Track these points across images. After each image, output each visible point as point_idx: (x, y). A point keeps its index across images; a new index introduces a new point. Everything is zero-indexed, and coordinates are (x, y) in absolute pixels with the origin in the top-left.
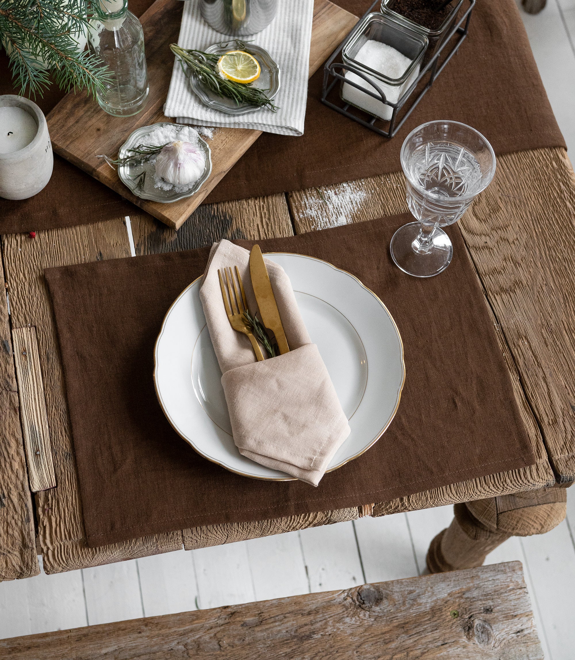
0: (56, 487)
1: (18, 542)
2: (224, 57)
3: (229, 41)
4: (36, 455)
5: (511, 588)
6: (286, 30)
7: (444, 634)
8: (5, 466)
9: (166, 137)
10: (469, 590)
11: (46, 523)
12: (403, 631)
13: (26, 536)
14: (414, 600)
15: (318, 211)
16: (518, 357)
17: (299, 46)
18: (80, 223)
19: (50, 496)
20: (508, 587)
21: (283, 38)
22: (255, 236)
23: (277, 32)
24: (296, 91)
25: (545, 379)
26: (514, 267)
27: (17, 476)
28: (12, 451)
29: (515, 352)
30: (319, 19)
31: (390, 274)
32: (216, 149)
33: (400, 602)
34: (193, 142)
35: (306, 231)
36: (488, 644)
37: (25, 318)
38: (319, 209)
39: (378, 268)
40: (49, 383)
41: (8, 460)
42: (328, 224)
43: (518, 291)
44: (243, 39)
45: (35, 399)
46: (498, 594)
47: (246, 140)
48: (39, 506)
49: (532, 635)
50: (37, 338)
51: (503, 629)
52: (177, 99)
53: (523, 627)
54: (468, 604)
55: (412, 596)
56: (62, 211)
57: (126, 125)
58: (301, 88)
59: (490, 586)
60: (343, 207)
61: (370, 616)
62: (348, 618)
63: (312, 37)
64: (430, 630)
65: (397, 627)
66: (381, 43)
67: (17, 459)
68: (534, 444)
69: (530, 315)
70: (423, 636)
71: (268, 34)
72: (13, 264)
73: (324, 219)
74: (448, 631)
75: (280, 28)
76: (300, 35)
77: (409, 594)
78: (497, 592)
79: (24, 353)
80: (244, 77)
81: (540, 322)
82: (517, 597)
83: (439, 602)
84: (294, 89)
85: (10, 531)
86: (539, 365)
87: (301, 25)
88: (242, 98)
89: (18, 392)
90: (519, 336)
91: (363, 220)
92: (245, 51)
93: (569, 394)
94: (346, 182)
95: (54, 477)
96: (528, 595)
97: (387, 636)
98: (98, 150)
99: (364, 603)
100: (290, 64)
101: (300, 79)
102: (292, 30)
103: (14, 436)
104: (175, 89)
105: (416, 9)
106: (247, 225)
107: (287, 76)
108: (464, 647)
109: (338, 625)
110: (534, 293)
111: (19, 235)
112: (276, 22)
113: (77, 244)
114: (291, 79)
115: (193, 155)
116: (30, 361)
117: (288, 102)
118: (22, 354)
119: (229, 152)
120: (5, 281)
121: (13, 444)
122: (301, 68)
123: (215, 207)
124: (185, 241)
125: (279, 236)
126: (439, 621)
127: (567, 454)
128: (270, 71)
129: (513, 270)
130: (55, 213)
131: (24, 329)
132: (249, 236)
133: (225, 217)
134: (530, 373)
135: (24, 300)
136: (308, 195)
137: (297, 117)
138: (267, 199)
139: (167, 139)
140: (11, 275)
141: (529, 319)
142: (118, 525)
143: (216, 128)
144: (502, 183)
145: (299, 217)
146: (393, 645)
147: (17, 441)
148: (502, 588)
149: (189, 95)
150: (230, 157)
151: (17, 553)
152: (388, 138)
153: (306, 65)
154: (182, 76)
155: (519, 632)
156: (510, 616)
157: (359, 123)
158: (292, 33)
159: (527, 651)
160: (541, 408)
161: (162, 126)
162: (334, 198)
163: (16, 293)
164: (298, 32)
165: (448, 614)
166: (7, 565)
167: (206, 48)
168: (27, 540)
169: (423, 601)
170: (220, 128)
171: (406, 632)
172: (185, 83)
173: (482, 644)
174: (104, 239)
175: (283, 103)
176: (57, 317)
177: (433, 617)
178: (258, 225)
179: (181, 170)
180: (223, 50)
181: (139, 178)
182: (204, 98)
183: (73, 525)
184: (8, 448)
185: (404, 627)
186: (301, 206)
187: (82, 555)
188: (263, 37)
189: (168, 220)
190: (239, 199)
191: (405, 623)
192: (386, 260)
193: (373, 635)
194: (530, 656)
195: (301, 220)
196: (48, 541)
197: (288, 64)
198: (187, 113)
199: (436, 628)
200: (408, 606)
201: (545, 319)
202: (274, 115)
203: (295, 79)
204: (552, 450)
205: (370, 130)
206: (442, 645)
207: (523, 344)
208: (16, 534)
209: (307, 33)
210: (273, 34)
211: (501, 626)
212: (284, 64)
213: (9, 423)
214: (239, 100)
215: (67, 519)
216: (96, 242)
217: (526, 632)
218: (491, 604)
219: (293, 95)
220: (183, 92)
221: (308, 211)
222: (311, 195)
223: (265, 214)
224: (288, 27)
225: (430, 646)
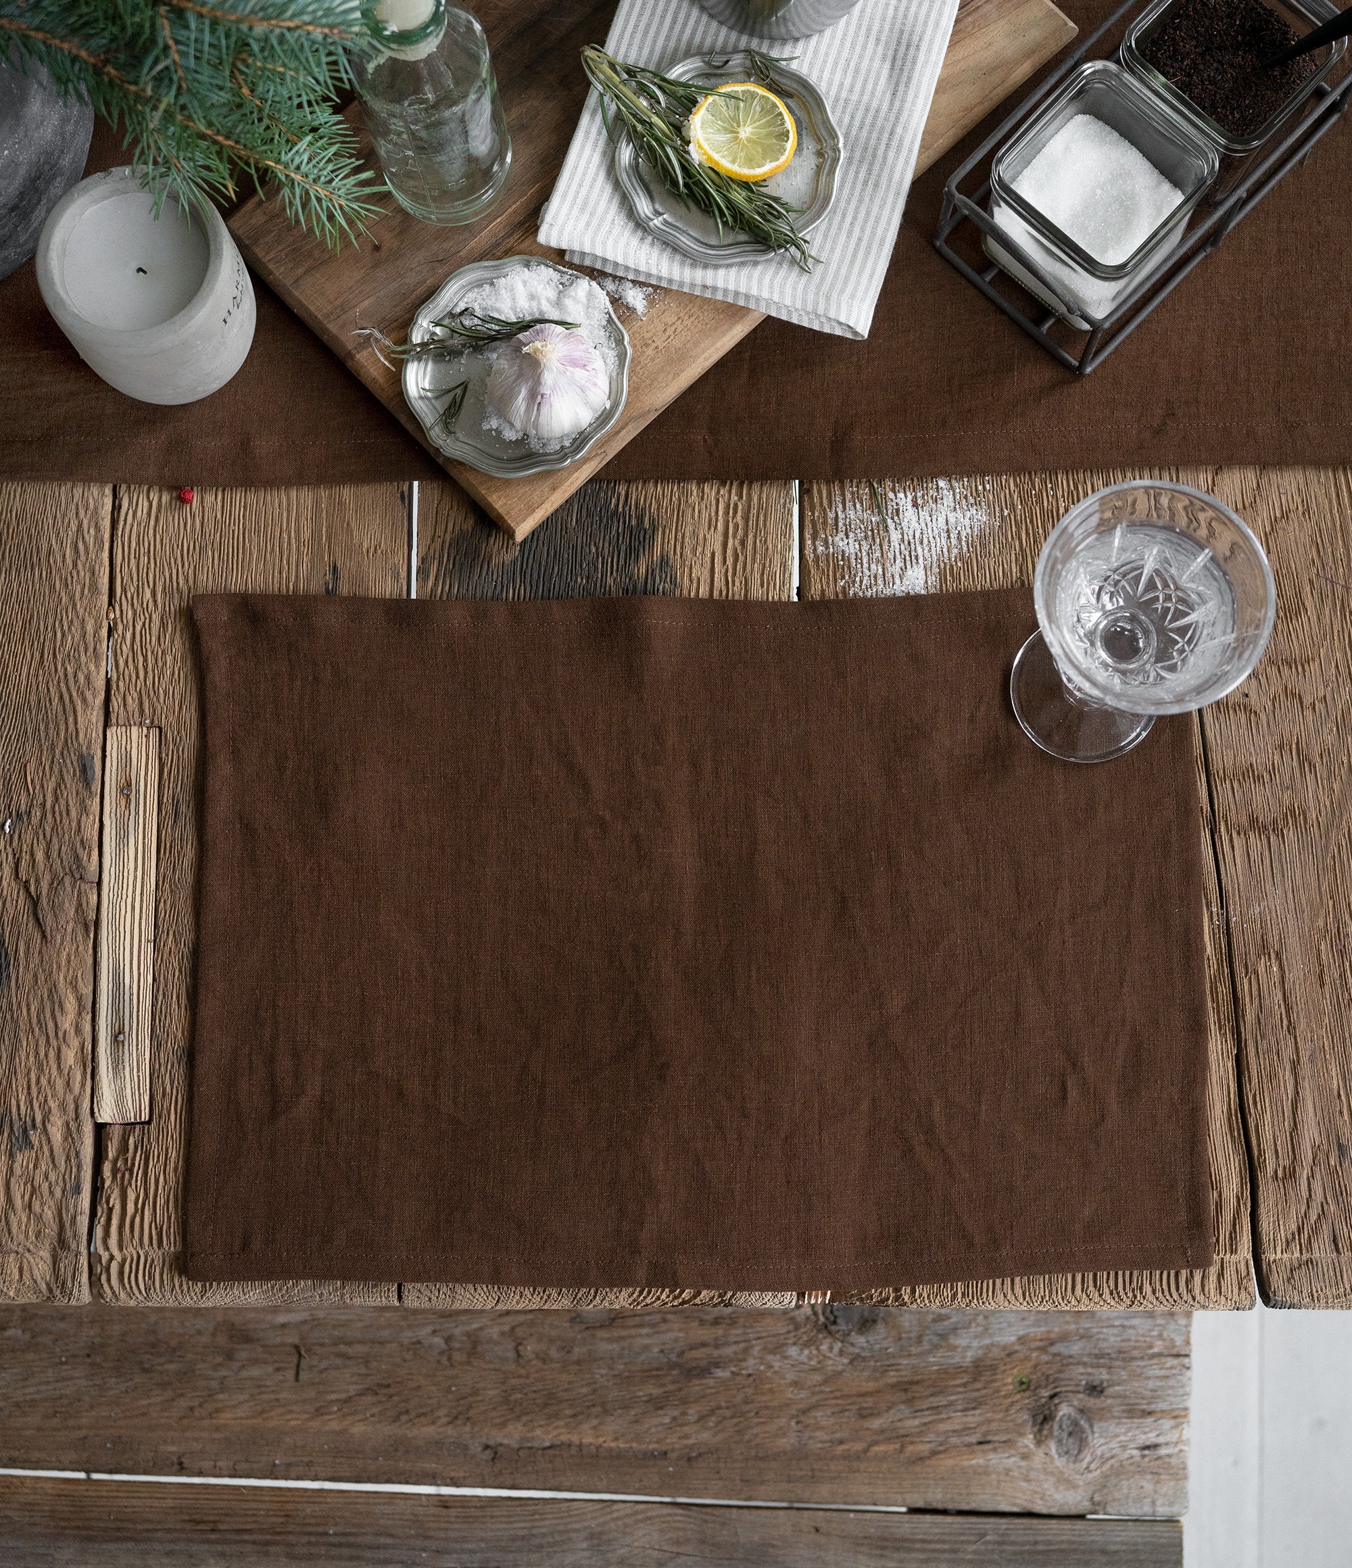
0: (149, 1122)
1: (51, 1231)
2: (710, 99)
3: (736, 51)
4: (117, 1038)
5: (1155, 1350)
6: (883, 38)
7: (989, 1421)
8: (46, 1055)
9: (532, 297)
10: (1064, 1338)
11: (115, 1200)
12: (904, 1397)
13: (67, 1225)
14: (943, 1337)
15: (863, 543)
16: (1247, 999)
17: (905, 92)
18: (300, 479)
19: (131, 1141)
20: (1151, 1347)
21: (872, 60)
22: (702, 583)
23: (861, 39)
24: (872, 219)
25: (1295, 1065)
26: (1297, 771)
27: (68, 1084)
28: (67, 1023)
29: (1244, 985)
30: (975, 16)
31: (997, 737)
32: (647, 345)
33: (913, 1335)
34: (595, 323)
35: (823, 591)
36: (1075, 1462)
37: (141, 704)
38: (866, 538)
39: (972, 719)
40: (169, 873)
41: (54, 1043)
42: (880, 582)
43: (1290, 834)
44: (771, 47)
45: (133, 907)
46: (1124, 1360)
47: (724, 334)
48: (107, 1158)
49: (1174, 1461)
50: (160, 759)
51: (1117, 1436)
52: (575, 198)
53: (1161, 1440)
54: (1055, 1367)
55: (940, 1327)
56: (265, 445)
57: (446, 245)
58: (886, 213)
59: (1112, 1339)
60: (925, 541)
61: (841, 1353)
62: (794, 1348)
63: (945, 66)
64: (960, 1407)
65: (893, 1386)
66: (1108, 128)
67: (75, 1043)
68: (1227, 1216)
69: (1304, 902)
70: (944, 1416)
71: (837, 42)
72: (133, 561)
73: (873, 567)
74: (1000, 1416)
75: (869, 30)
76: (914, 63)
77: (935, 1321)
78: (1124, 1356)
79: (126, 789)
80: (750, 162)
81: (1321, 923)
82: (1163, 1372)
83: (995, 1352)
84: (868, 213)
85: (36, 1207)
86: (1291, 1028)
87: (924, 32)
88: (735, 220)
89: (99, 884)
90: (1264, 948)
91: (965, 584)
92: (770, 88)
93: (1341, 1112)
94: (948, 475)
95: (147, 1098)
96: (1188, 1373)
97: (869, 1402)
98: (366, 303)
99: (835, 1323)
100: (873, 142)
101: (888, 187)
102: (899, 43)
103: (75, 988)
104: (576, 168)
105: (1219, 48)
106: (688, 551)
107: (857, 173)
108: (1025, 1457)
109: (770, 1357)
110: (1327, 847)
111: (156, 488)
112: (863, 11)
113: (285, 536)
114: (866, 183)
115: (579, 373)
116: (137, 813)
117: (846, 246)
118: (122, 791)
119: (679, 358)
120: (110, 604)
121: (71, 1005)
122: (897, 158)
123: (622, 489)
124: (536, 567)
125: (757, 593)
126: (984, 1392)
127: (1297, 1254)
128: (820, 154)
129: (1292, 777)
130: (245, 446)
131: (134, 729)
132: (686, 579)
133: (640, 519)
134: (1263, 1045)
135: (145, 660)
136: (848, 496)
137: (860, 294)
138: (750, 488)
139: (534, 304)
140: (124, 590)
141: (1299, 911)
142: (257, 1244)
143: (657, 290)
144: (1327, 545)
145: (815, 550)
146: (876, 1424)
147: (79, 999)
148: (1135, 1348)
149: (609, 189)
150: (677, 375)
151: (46, 1254)
152: (1076, 373)
153: (910, 151)
154: (599, 133)
155: (1148, 1447)
156: (1138, 1411)
157: (1014, 322)
158: (896, 51)
159: (1156, 1492)
160: (1268, 1135)
161: (527, 265)
162: (909, 514)
163: (129, 636)
164: (912, 51)
165: (1009, 1380)
166: (21, 1276)
167: (673, 62)
168: (69, 1233)
169: (961, 1341)
170: (667, 291)
171: (910, 1402)
172: (604, 153)
173: (1064, 1459)
174: (349, 531)
175: (832, 250)
176: (210, 721)
177: (975, 1380)
178: (713, 554)
179: (544, 410)
180: (715, 73)
181: (452, 395)
182: (643, 206)
183: (169, 1218)
184: (58, 1014)
185: (908, 1389)
186: (825, 523)
187: (181, 1285)
188: (823, 49)
189: (500, 517)
190: (682, 476)
191: (912, 1383)
192: (997, 701)
193: (838, 1394)
194: (1159, 1503)
195: (817, 557)
196: (113, 1241)
197: (868, 139)
198: (593, 242)
199: (976, 1404)
200: (926, 1346)
201: (1335, 917)
202: (805, 277)
203: (876, 185)
204: (1265, 1239)
205: (1037, 344)
206: (980, 1443)
207: (1268, 970)
208: (49, 1214)
209: (933, 57)
210: (848, 44)
211: (1113, 1428)
212: (857, 139)
213: (69, 955)
214: (725, 224)
215: (160, 1201)
216: (329, 538)
217: (1163, 1451)
218: (1105, 1377)
219: (863, 230)
220: (594, 180)
221: (840, 542)
222: (856, 497)
223: (736, 526)
224: (891, 30)
225: (954, 1440)
